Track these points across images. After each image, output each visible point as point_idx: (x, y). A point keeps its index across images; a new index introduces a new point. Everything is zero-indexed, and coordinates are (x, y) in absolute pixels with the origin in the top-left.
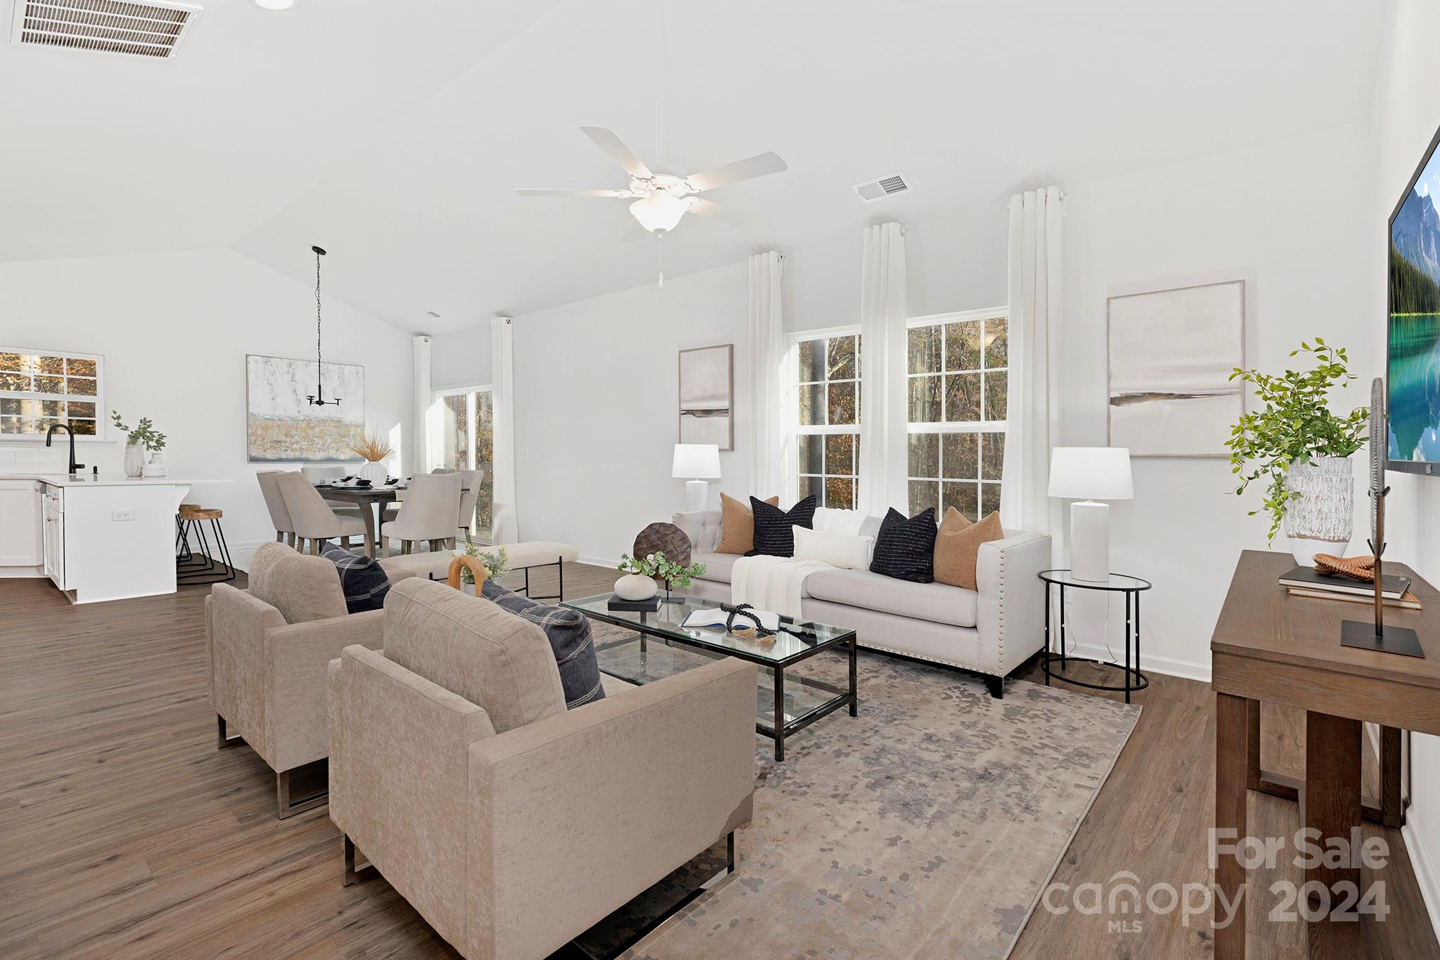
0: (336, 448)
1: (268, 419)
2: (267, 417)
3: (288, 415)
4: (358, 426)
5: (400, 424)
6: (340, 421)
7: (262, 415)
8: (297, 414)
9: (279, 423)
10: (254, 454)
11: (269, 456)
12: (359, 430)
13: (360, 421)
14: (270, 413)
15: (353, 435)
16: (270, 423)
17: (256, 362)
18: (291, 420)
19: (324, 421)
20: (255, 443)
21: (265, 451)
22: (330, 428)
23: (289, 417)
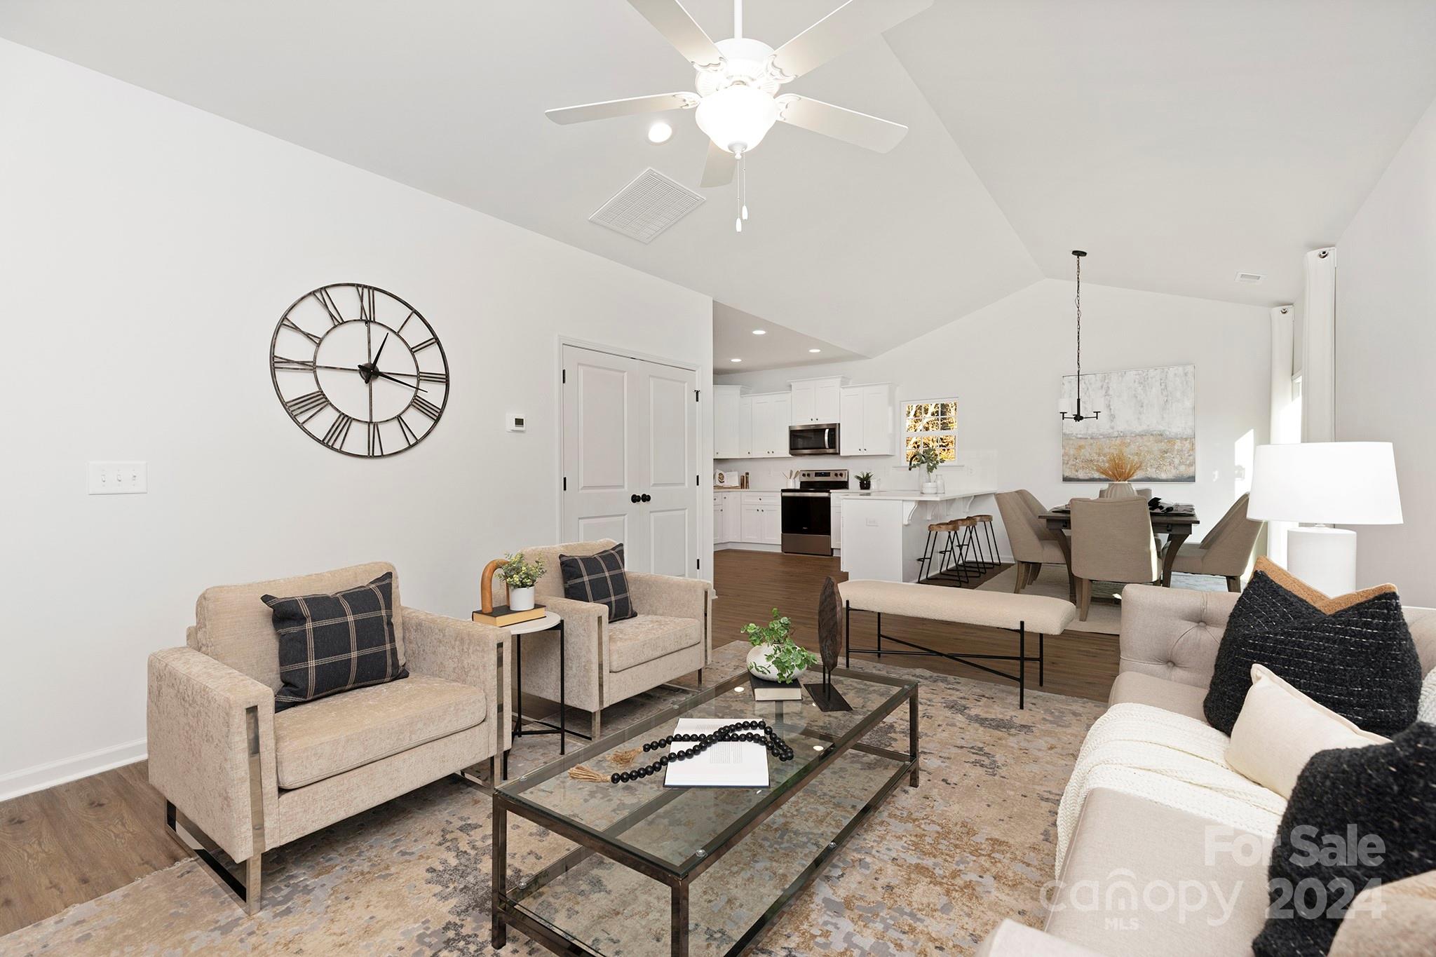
0: (1156, 466)
1: (1081, 438)
2: (1080, 436)
3: (1102, 431)
4: (1186, 439)
5: (1251, 433)
6: (1161, 435)
7: (1074, 434)
8: (1111, 431)
9: (1092, 441)
10: (1066, 474)
11: (1081, 475)
12: (1187, 444)
13: (1189, 432)
14: (1082, 432)
15: (1178, 451)
16: (1082, 443)
17: (1070, 382)
18: (1104, 438)
19: (1141, 436)
20: (1068, 463)
21: (1077, 471)
22: (1148, 444)
23: (1101, 435)
